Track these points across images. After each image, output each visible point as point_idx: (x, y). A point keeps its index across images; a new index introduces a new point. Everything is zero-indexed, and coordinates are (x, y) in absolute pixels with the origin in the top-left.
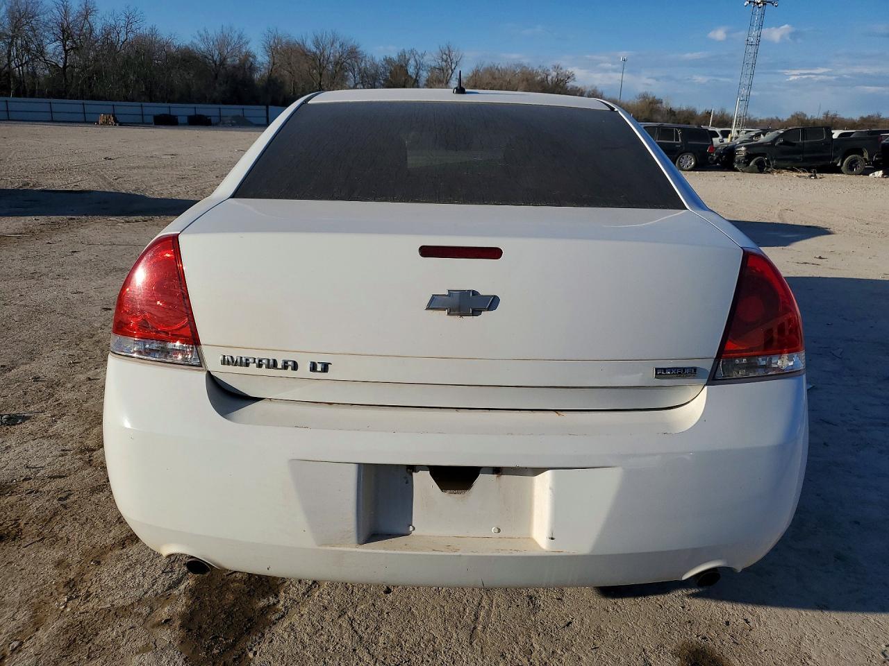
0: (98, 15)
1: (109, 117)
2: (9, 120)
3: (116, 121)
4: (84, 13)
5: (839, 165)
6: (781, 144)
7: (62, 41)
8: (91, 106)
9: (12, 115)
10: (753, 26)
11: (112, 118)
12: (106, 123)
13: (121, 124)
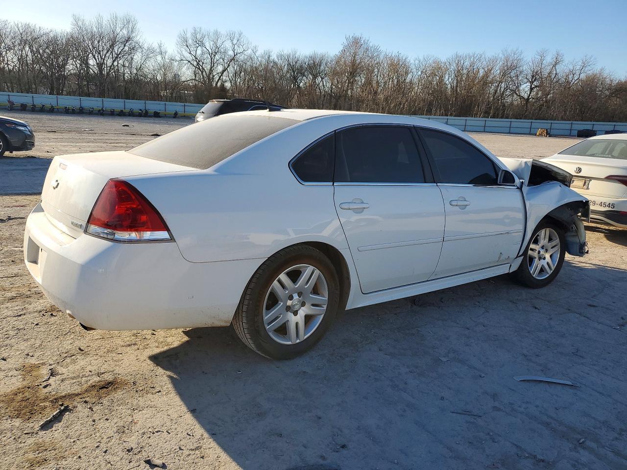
0: (563, 64)
1: (544, 131)
2: (484, 132)
3: (547, 133)
4: (554, 63)
7: (530, 82)
8: (537, 124)
9: (487, 129)
11: (545, 132)
12: (541, 135)
13: (550, 136)
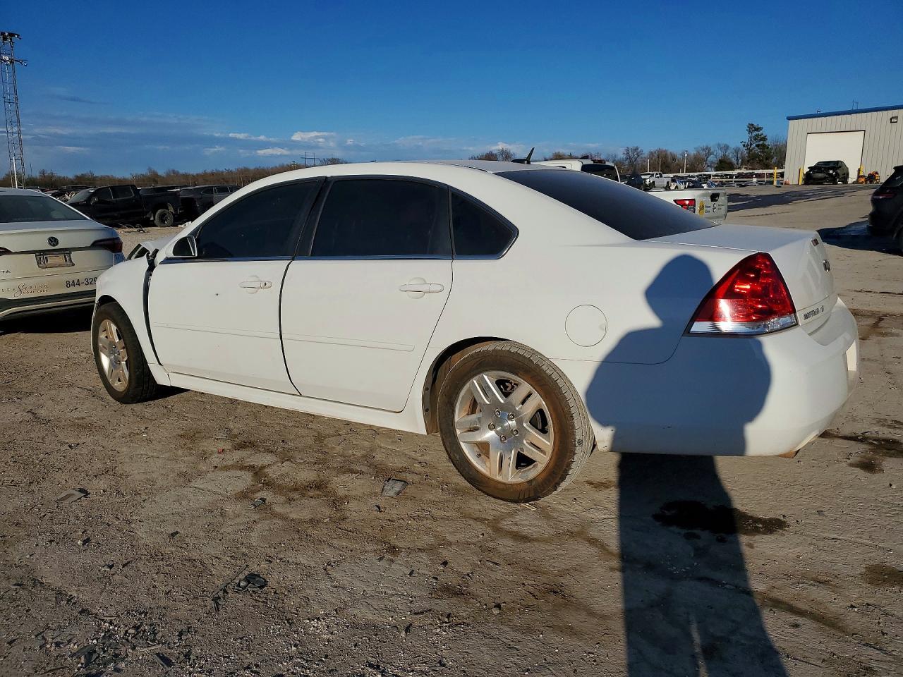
5: (152, 219)
6: (96, 203)
10: (5, 72)
